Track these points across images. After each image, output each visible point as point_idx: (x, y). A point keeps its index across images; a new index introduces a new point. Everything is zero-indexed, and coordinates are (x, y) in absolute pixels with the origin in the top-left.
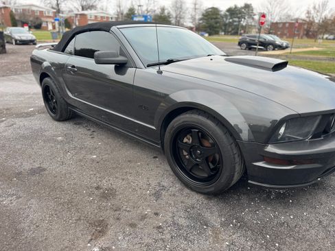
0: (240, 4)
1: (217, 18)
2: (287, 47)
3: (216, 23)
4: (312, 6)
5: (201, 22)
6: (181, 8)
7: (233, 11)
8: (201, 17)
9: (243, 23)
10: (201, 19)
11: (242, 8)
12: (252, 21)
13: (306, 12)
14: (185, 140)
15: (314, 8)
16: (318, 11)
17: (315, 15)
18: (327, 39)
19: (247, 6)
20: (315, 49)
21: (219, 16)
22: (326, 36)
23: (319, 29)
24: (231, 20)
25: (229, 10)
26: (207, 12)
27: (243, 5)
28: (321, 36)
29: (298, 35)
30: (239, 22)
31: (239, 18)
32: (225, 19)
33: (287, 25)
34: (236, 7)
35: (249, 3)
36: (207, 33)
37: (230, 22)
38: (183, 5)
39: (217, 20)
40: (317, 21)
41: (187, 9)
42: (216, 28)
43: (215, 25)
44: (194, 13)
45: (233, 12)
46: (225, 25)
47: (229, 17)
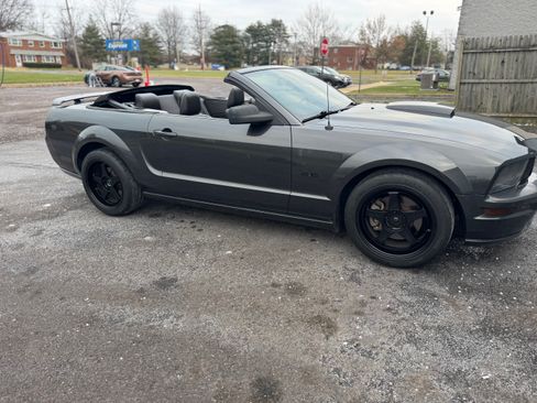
0: (266, 21)
1: (234, 42)
2: (349, 84)
3: (235, 49)
4: (366, 23)
5: (210, 48)
6: (175, 26)
7: (256, 30)
8: (208, 39)
9: (274, 48)
10: (208, 44)
11: (269, 26)
12: (285, 45)
13: (358, 32)
14: (374, 207)
15: (369, 27)
16: (374, 32)
17: (371, 37)
18: (388, 68)
19: (277, 24)
20: (382, 84)
21: (237, 39)
22: (386, 65)
23: (378, 56)
24: (255, 45)
25: (250, 30)
26: (217, 34)
27: (270, 23)
28: (379, 66)
29: (352, 65)
30: (268, 47)
31: (267, 42)
32: (246, 44)
33: (336, 51)
34: (260, 25)
35: (278, 19)
36: (222, 65)
37: (254, 48)
38: (179, 22)
39: (235, 45)
40: (374, 46)
41: (186, 27)
42: (234, 57)
43: (233, 53)
44: (197, 35)
45: (256, 32)
46: (248, 52)
47: (251, 41)
